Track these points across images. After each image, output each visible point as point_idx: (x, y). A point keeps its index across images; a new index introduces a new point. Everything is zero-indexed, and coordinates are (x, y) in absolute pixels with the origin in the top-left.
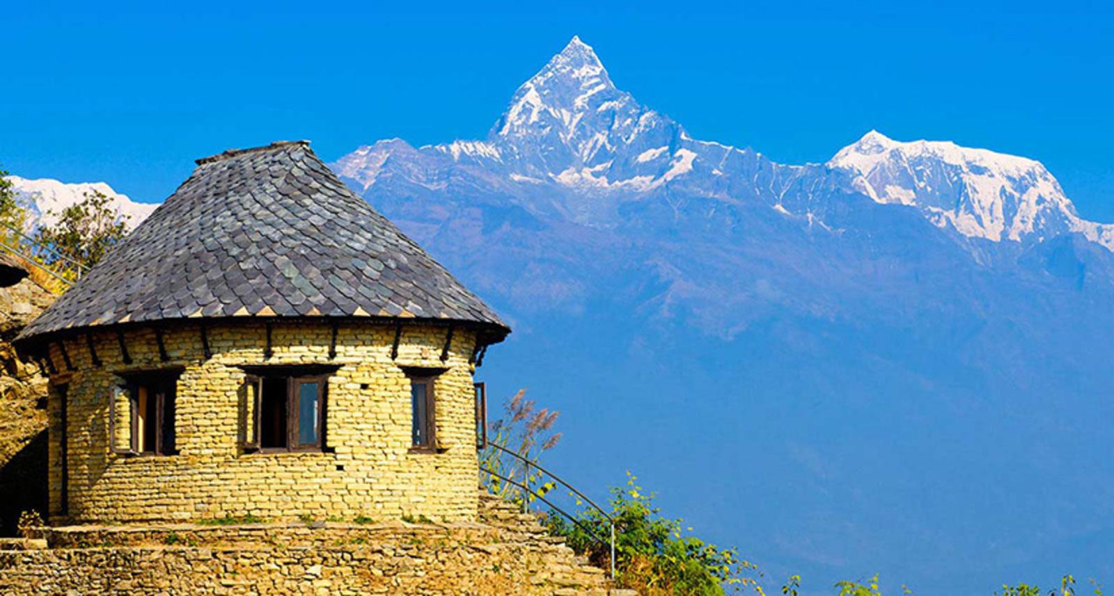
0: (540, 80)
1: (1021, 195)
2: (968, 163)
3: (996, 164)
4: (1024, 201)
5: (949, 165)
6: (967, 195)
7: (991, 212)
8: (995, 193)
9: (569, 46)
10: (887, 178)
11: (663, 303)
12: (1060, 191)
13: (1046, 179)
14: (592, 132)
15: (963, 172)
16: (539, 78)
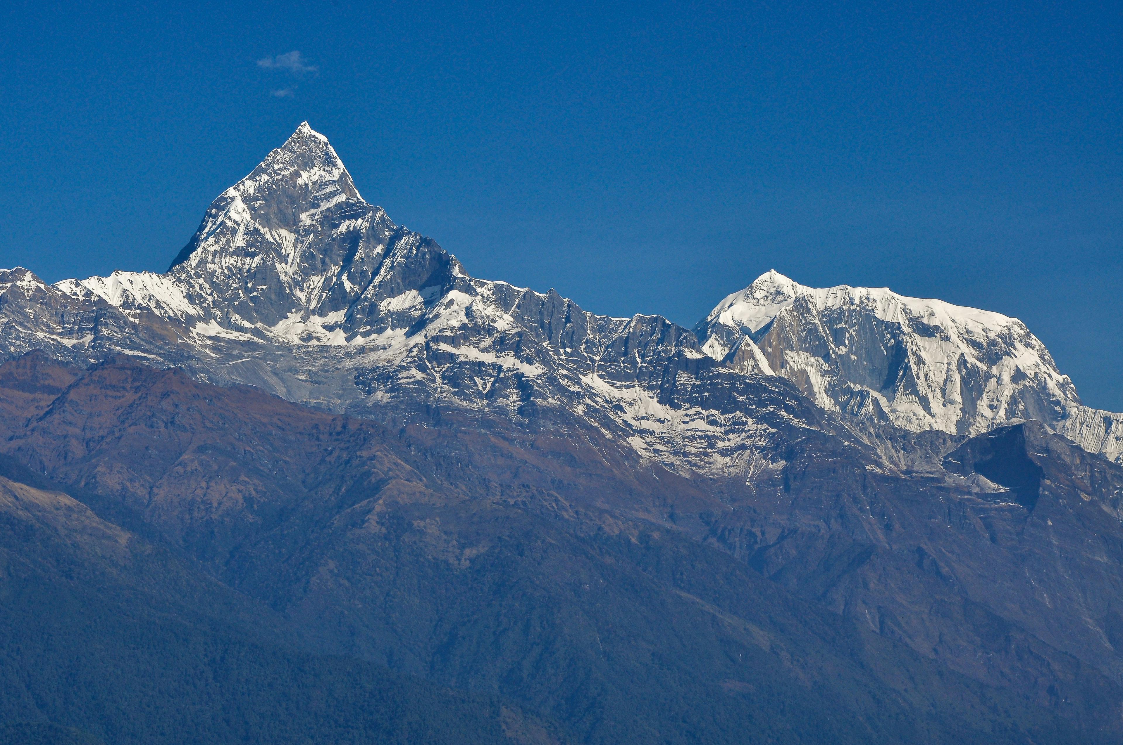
0: (249, 186)
1: (990, 368)
2: (910, 320)
3: (953, 321)
4: (994, 376)
5: (882, 322)
6: (908, 367)
7: (943, 391)
8: (949, 364)
9: (294, 136)
10: (787, 339)
11: (369, 511)
12: (1049, 363)
13: (1028, 345)
14: (323, 262)
15: (902, 332)
16: (248, 183)
